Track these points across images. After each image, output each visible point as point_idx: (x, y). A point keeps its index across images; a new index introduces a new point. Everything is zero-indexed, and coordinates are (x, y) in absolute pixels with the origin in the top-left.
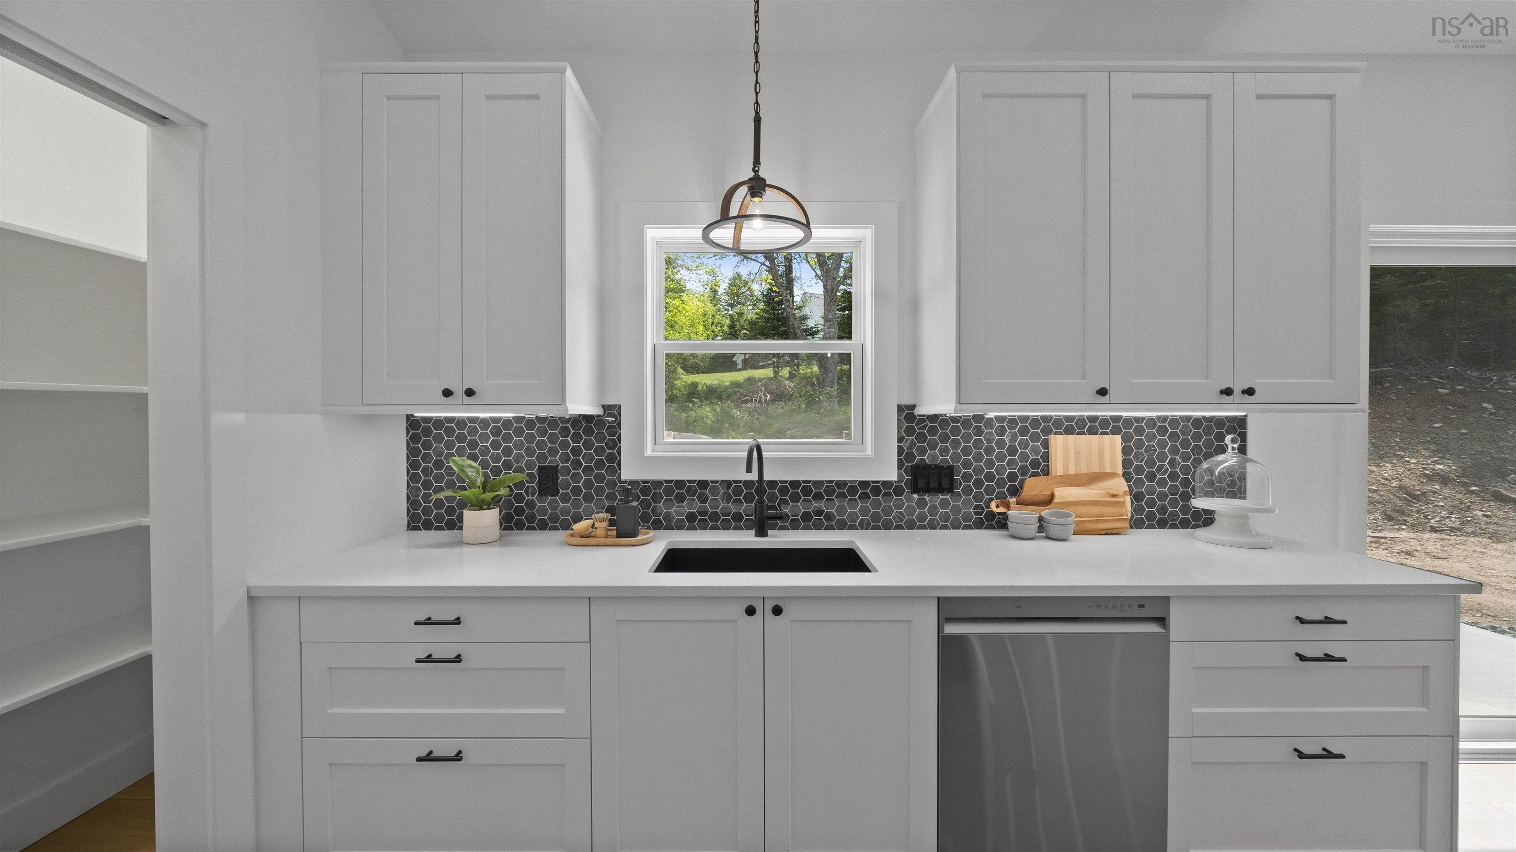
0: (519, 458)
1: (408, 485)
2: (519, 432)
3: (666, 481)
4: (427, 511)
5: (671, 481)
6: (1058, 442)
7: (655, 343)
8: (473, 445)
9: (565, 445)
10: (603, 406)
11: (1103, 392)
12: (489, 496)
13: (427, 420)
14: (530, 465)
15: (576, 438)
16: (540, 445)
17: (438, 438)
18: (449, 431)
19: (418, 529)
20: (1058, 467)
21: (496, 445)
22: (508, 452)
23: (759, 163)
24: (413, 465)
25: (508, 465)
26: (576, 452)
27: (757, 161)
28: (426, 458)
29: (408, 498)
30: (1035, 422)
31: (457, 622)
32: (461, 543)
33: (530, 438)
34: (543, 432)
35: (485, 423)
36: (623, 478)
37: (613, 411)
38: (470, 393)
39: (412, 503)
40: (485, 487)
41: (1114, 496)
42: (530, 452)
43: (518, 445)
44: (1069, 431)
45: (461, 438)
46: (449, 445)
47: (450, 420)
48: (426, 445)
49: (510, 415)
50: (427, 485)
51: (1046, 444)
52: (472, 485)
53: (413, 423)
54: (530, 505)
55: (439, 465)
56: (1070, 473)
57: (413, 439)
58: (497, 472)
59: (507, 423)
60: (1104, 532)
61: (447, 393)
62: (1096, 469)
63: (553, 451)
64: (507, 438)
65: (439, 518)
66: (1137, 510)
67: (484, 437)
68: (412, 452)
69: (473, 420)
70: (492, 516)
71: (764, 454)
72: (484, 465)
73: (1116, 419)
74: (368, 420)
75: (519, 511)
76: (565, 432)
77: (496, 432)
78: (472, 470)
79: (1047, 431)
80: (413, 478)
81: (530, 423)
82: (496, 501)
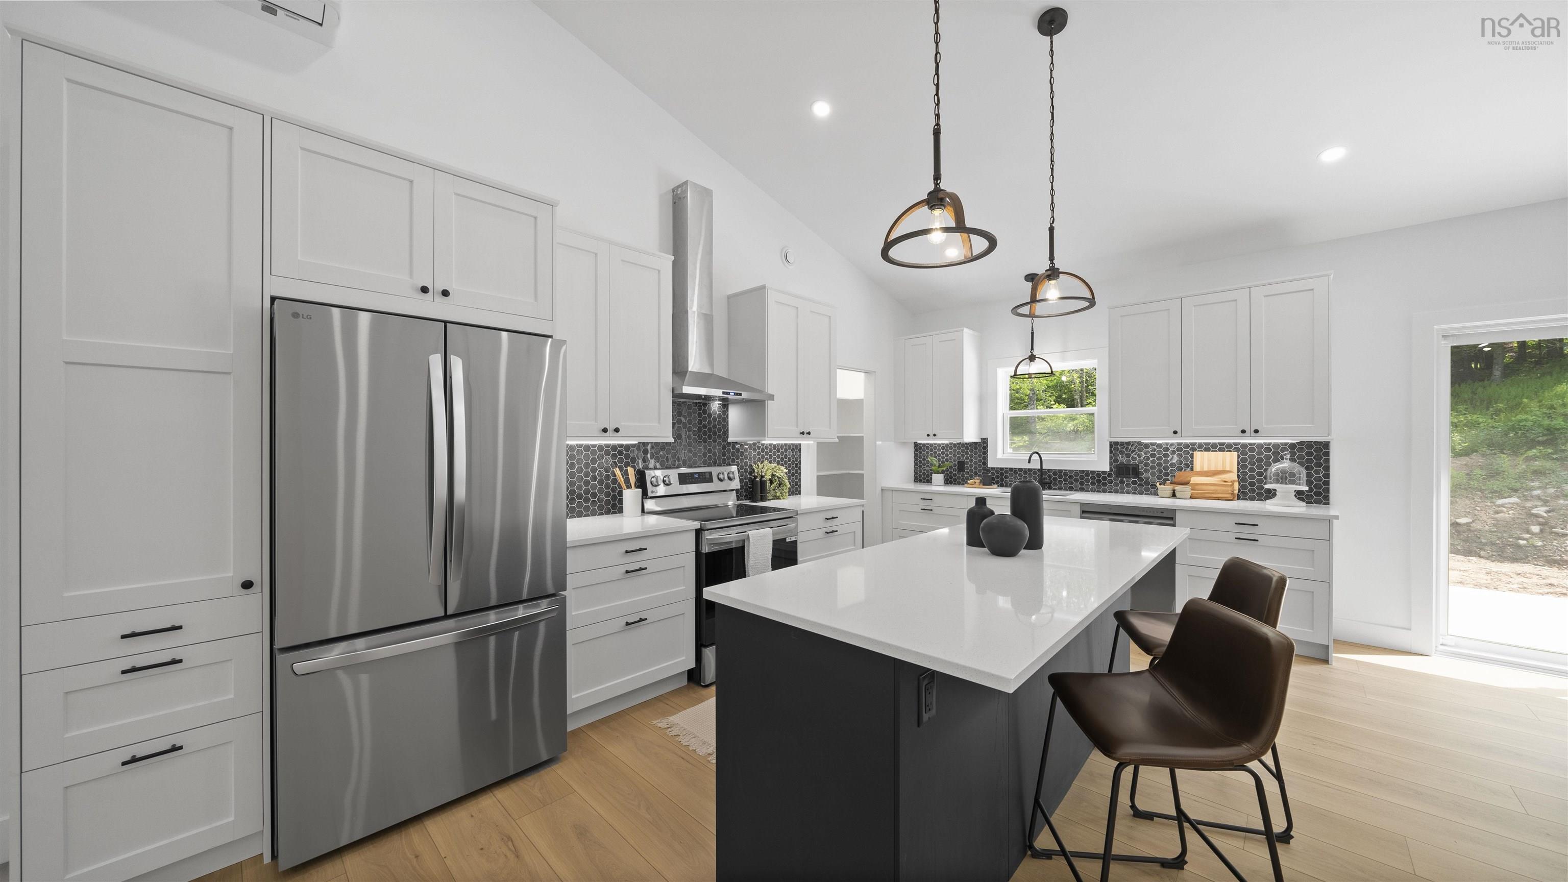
0: (951, 458)
1: (914, 467)
2: (951, 448)
3: (1006, 468)
4: (920, 476)
5: (1007, 468)
6: (1198, 455)
7: (1004, 412)
8: (935, 453)
9: (967, 453)
10: (981, 439)
11: (1175, 432)
12: (940, 469)
13: (920, 444)
14: (955, 461)
15: (972, 451)
16: (958, 453)
17: (924, 450)
18: (928, 448)
19: (917, 482)
20: (1197, 467)
21: (943, 453)
22: (947, 455)
23: (1033, 349)
24: (916, 460)
25: (947, 460)
26: (971, 456)
27: (1032, 349)
28: (920, 457)
29: (914, 471)
30: (1187, 446)
31: (932, 510)
32: (932, 485)
33: (955, 451)
34: (959, 448)
35: (939, 445)
36: (988, 466)
37: (985, 441)
38: (935, 435)
39: (916, 473)
40: (939, 467)
41: (1225, 482)
42: (955, 456)
43: (951, 453)
44: (1207, 450)
45: (931, 450)
46: (928, 453)
47: (928, 444)
48: (920, 453)
49: (947, 442)
50: (920, 467)
51: (1192, 456)
52: (935, 466)
53: (916, 445)
54: (955, 475)
55: (924, 460)
56: (1205, 470)
57: (916, 450)
58: (943, 462)
59: (947, 445)
60: (1217, 498)
61: (928, 435)
62: (1220, 468)
63: (963, 456)
64: (947, 450)
65: (924, 479)
66: (1242, 487)
67: (939, 450)
68: (916, 455)
69: (935, 444)
70: (941, 477)
71: (1043, 458)
72: (939, 460)
73: (1236, 444)
74: (904, 444)
75: (951, 477)
76: (967, 448)
77: (943, 448)
78: (935, 461)
79: (1194, 450)
80: (916, 464)
81: (955, 445)
82: (943, 472)
